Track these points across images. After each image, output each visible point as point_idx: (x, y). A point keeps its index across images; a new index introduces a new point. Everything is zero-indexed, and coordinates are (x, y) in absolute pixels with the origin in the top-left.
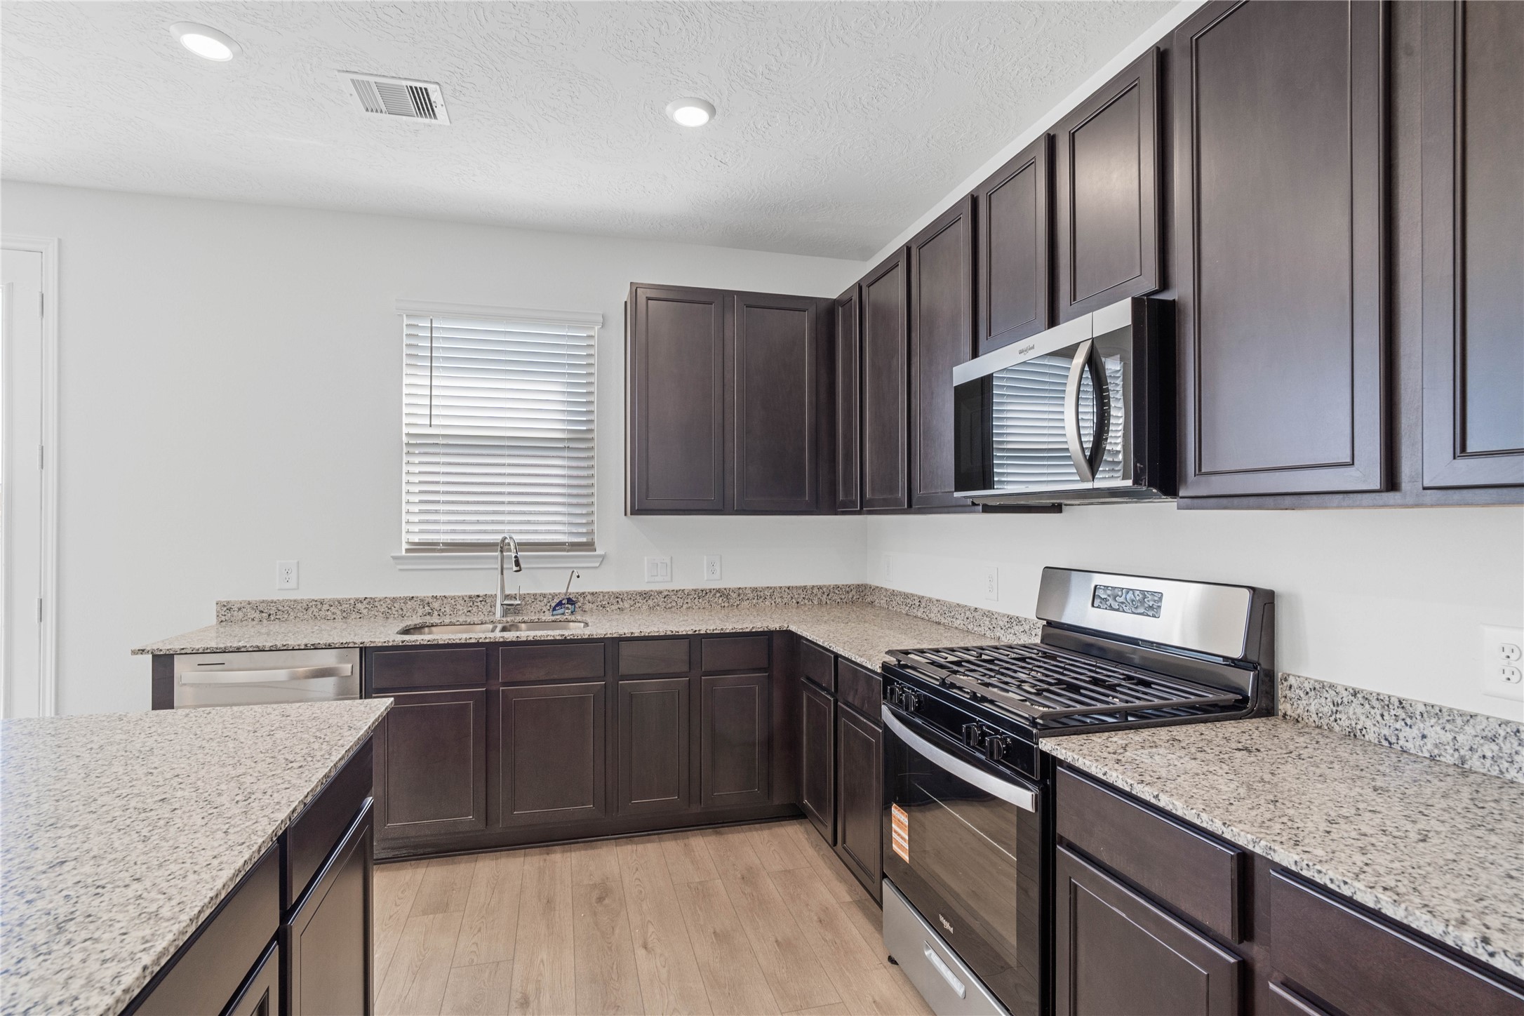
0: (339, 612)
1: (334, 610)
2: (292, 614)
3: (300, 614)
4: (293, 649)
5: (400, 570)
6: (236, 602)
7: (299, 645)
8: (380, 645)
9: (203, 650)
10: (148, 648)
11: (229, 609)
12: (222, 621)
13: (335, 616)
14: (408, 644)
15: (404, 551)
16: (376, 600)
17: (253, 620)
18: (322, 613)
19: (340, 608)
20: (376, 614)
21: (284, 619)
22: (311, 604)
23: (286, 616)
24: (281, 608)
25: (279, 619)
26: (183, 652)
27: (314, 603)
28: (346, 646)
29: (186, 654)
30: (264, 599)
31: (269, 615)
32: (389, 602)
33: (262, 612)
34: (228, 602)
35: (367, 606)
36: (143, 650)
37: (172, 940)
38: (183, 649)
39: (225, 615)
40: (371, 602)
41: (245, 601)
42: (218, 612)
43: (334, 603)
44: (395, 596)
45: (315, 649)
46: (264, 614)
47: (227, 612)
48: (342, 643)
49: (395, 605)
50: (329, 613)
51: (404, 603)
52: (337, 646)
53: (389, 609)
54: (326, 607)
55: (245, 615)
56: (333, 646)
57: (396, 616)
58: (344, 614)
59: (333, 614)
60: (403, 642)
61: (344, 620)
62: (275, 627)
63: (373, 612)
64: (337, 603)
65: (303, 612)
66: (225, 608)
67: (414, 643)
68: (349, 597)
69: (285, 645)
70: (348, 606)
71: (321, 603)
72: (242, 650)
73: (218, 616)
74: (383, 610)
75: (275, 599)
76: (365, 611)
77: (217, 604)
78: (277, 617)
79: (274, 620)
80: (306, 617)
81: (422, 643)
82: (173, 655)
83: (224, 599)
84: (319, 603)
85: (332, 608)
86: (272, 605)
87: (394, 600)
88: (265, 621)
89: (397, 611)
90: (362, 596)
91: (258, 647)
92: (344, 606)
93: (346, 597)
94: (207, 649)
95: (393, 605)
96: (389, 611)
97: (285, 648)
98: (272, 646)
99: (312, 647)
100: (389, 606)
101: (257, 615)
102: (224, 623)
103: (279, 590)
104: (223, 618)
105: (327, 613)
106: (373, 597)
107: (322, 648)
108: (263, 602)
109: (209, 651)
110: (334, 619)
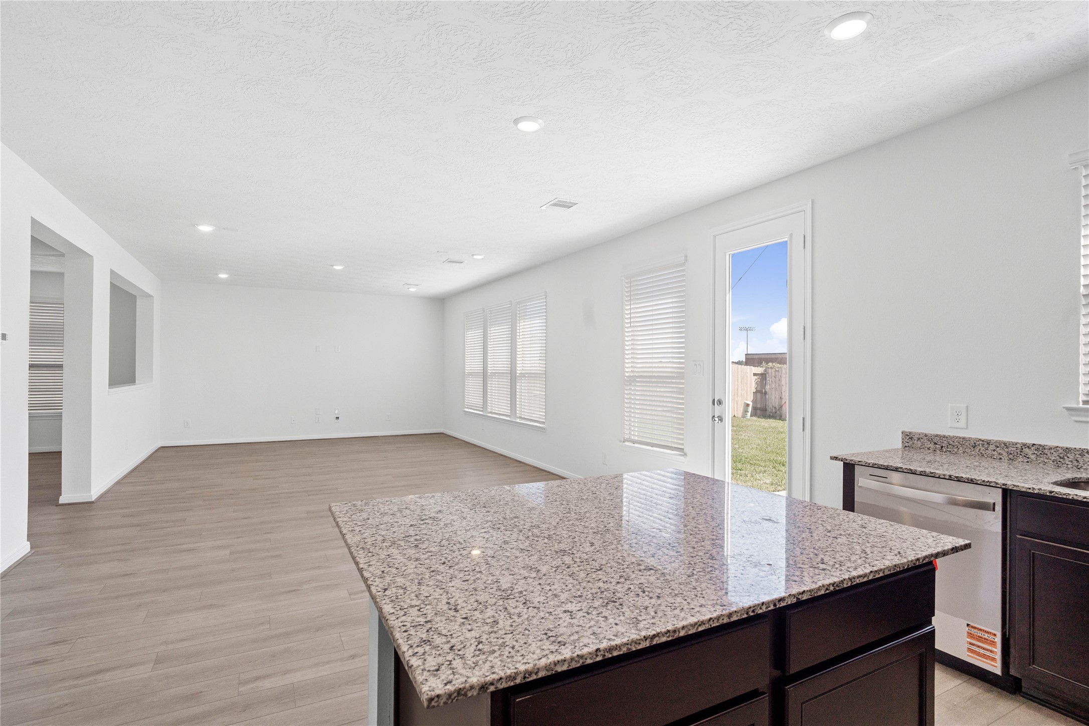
0: (1005, 454)
1: (1000, 451)
2: (961, 449)
3: (968, 450)
4: (939, 477)
5: (1076, 421)
6: (916, 433)
7: (944, 475)
8: (1024, 490)
9: (873, 465)
10: (840, 457)
11: (911, 438)
12: (906, 447)
13: (1001, 457)
14: (1057, 495)
15: (1081, 403)
16: (1046, 447)
17: (929, 449)
18: (989, 452)
19: (1006, 450)
20: (1046, 461)
21: (954, 452)
22: (978, 443)
23: (956, 450)
24: (951, 443)
25: (950, 451)
26: (860, 463)
27: (981, 442)
28: (988, 484)
29: (862, 465)
30: (938, 433)
31: (942, 447)
32: (1061, 451)
33: (935, 444)
34: (910, 433)
35: (1036, 452)
36: (837, 458)
37: (625, 642)
38: (860, 461)
39: (908, 442)
40: (1041, 450)
41: (923, 434)
42: (903, 439)
43: (1000, 444)
44: (1069, 446)
45: (958, 481)
46: (937, 446)
47: (910, 440)
48: (984, 481)
49: (1068, 455)
50: (995, 453)
51: (1080, 455)
52: (979, 482)
53: (1061, 458)
54: (992, 447)
55: (923, 444)
56: (975, 481)
57: (1069, 466)
58: (1011, 456)
59: (1000, 454)
60: (1051, 492)
61: (1010, 462)
62: (939, 457)
63: (1042, 459)
64: (1003, 445)
65: (970, 449)
66: (908, 437)
67: (1065, 497)
68: (1016, 441)
69: (932, 473)
70: (1015, 449)
71: (988, 443)
72: (899, 470)
73: (903, 442)
74: (1053, 458)
75: (947, 434)
76: (1033, 457)
77: (902, 433)
78: (948, 450)
79: (946, 452)
80: (973, 453)
81: (1075, 497)
82: (855, 464)
83: (907, 430)
84: (986, 443)
85: (998, 449)
86: (944, 439)
87: (1067, 450)
88: (938, 451)
89: (1071, 461)
90: (1030, 441)
91: (911, 470)
92: (1010, 449)
93: (1013, 441)
94: (875, 464)
95: (1066, 456)
96: (1061, 460)
97: (932, 475)
98: (922, 472)
99: (955, 479)
100: (1061, 455)
101: (932, 446)
102: (907, 448)
103: (950, 427)
104: (907, 444)
105: (994, 453)
106: (1042, 443)
107: (965, 482)
108: (937, 436)
109: (876, 466)
110: (1001, 459)
